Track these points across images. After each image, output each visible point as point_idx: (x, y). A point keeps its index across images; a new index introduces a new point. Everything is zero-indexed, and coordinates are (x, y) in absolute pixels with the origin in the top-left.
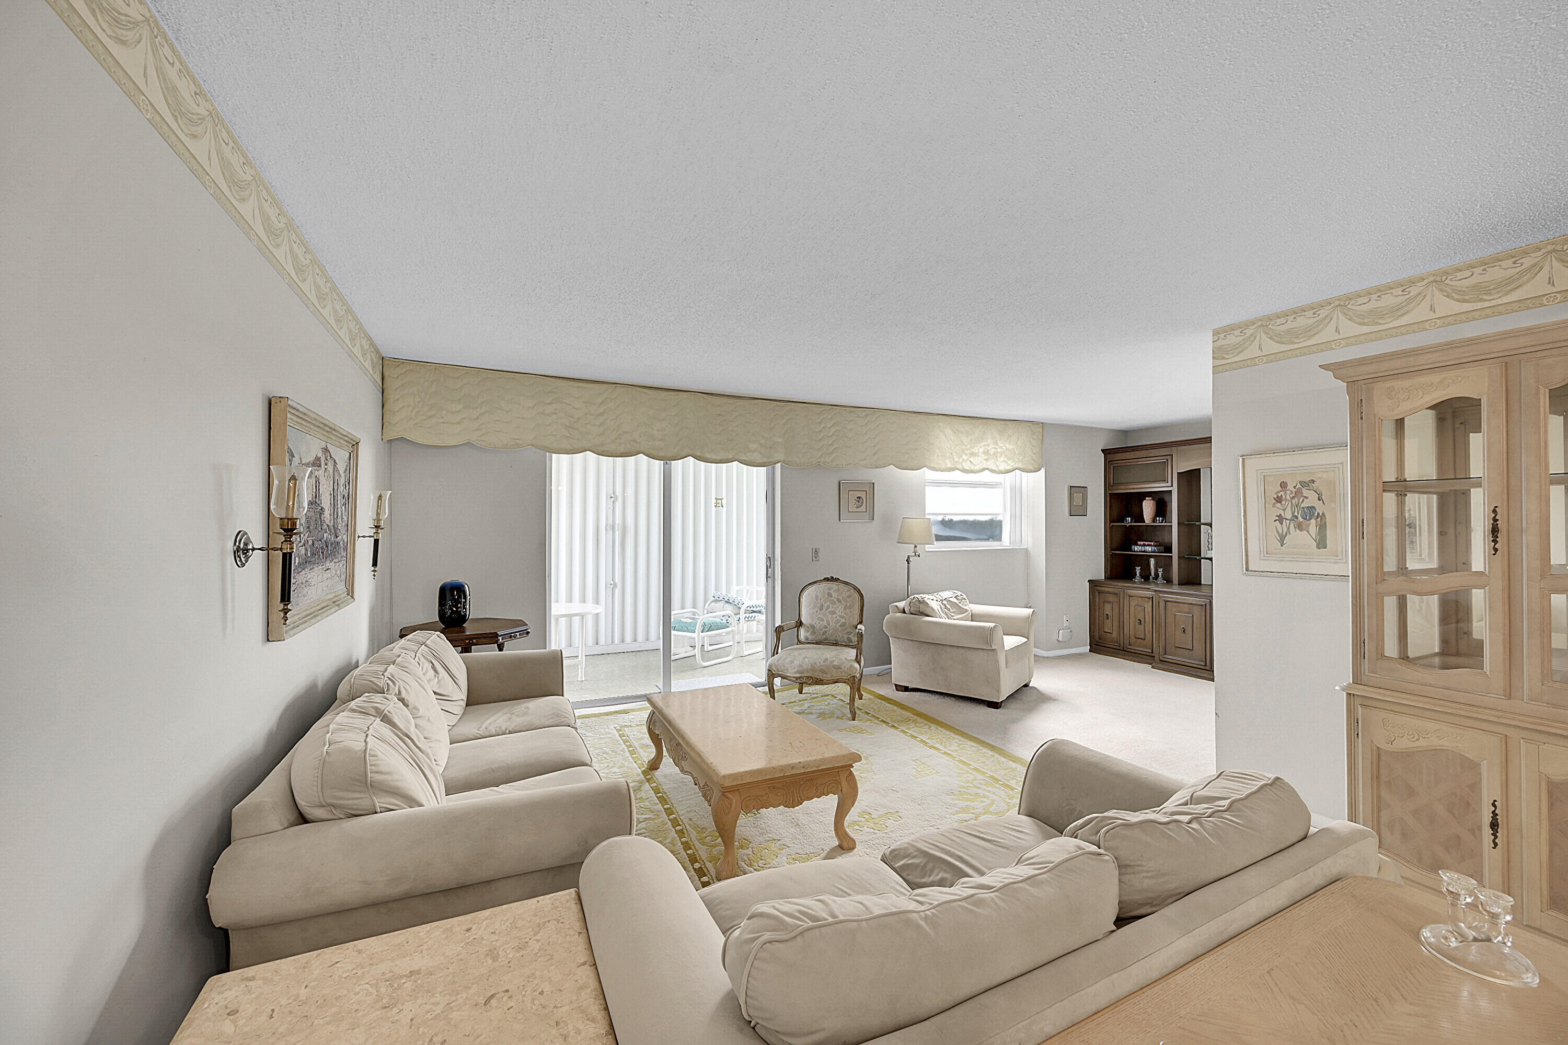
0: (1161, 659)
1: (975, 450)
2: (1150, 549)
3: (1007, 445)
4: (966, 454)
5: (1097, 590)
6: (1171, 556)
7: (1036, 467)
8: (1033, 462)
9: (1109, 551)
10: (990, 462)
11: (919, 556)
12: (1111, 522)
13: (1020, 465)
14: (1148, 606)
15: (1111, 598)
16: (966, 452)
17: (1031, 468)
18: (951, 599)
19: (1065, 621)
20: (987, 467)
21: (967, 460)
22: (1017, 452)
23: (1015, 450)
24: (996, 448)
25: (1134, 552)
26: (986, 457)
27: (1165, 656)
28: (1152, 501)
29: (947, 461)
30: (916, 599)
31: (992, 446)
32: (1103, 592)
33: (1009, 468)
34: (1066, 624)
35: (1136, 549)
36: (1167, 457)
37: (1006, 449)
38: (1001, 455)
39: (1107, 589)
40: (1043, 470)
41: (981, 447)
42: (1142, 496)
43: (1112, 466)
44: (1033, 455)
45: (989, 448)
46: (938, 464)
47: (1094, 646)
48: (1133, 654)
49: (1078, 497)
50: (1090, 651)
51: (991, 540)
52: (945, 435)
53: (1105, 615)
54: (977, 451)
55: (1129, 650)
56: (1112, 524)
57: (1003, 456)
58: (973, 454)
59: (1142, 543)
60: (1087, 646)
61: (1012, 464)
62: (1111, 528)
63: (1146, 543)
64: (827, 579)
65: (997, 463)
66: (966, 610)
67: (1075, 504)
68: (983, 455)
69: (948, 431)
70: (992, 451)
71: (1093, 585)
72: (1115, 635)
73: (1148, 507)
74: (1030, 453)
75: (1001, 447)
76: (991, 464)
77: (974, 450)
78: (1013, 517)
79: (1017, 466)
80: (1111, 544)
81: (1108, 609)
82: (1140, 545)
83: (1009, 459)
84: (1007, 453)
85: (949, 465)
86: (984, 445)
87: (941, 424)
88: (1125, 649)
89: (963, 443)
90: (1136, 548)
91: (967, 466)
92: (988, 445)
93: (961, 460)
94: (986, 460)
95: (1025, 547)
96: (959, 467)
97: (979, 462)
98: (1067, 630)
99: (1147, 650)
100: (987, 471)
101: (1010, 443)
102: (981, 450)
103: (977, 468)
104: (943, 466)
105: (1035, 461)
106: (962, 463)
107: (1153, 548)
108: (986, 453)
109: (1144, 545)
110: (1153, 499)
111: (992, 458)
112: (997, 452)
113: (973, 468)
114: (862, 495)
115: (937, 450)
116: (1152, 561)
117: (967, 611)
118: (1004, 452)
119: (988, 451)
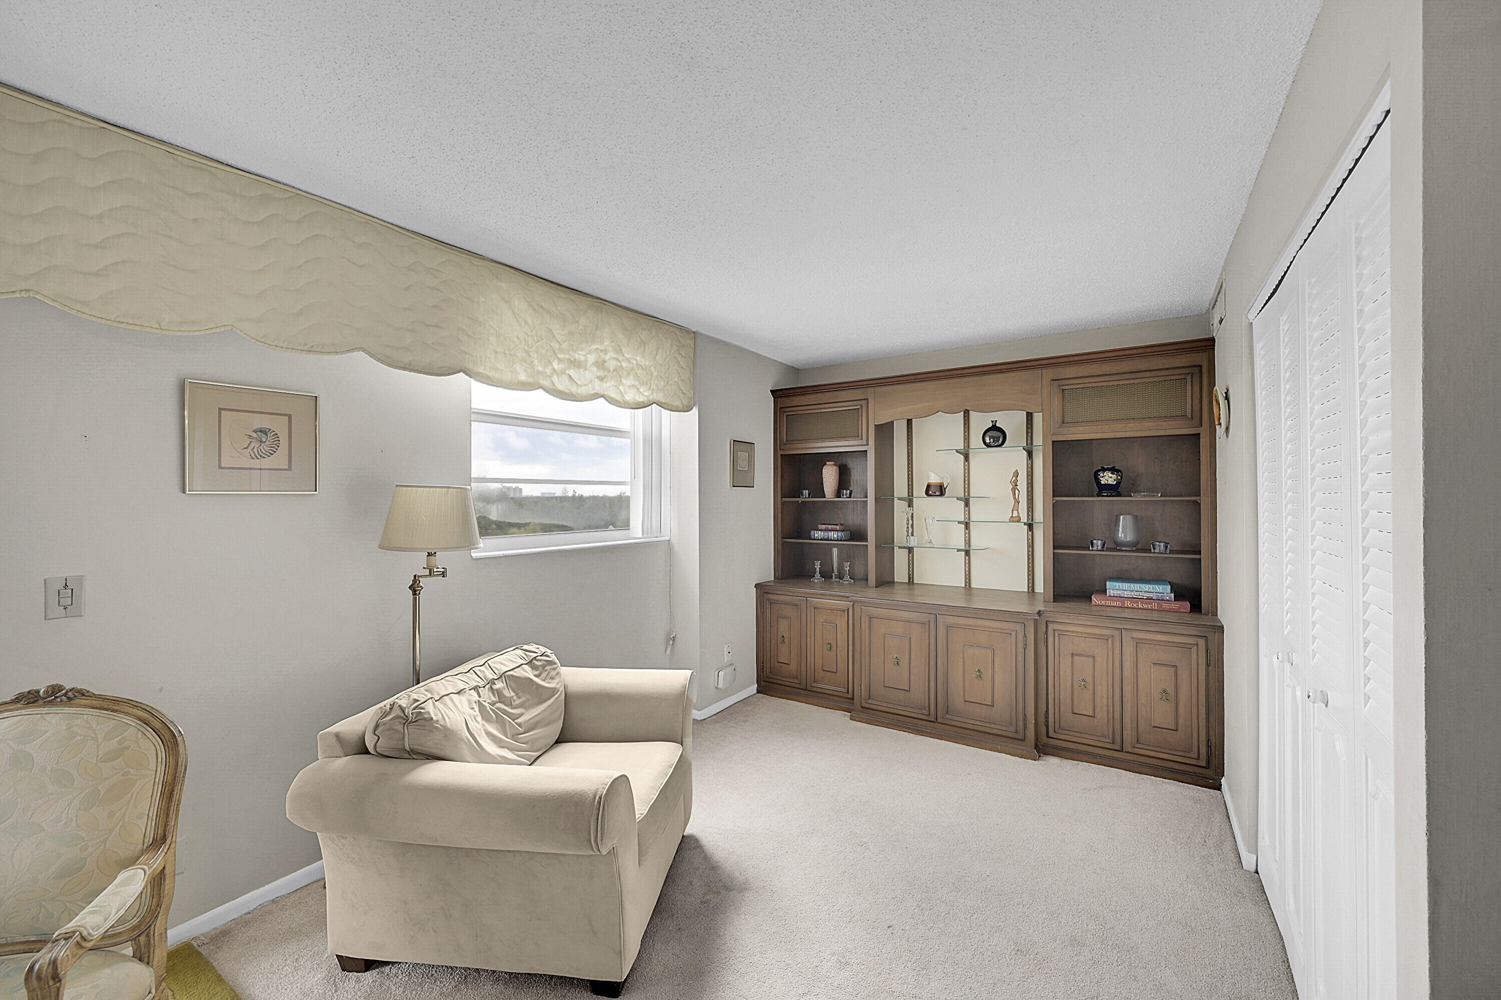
0: (864, 705)
1: (579, 356)
2: (835, 536)
3: (638, 359)
4: (559, 360)
5: (769, 600)
6: (867, 545)
7: (685, 403)
8: (680, 394)
9: (780, 538)
10: (608, 384)
11: (444, 574)
12: (782, 497)
13: (660, 397)
14: (841, 622)
15: (789, 611)
16: (561, 356)
17: (677, 403)
18: (516, 673)
19: (726, 653)
20: (602, 392)
21: (563, 373)
22: (655, 374)
23: (652, 369)
24: (618, 360)
25: (815, 539)
26: (601, 373)
27: (870, 701)
28: (835, 467)
29: (518, 367)
30: (396, 712)
31: (611, 354)
32: (777, 602)
33: (641, 399)
34: (726, 658)
35: (816, 535)
36: (859, 403)
37: (638, 364)
38: (628, 374)
39: (782, 598)
40: (695, 411)
41: (590, 353)
42: (822, 459)
43: (785, 415)
44: (680, 382)
45: (607, 357)
46: (496, 369)
47: (763, 683)
48: (820, 695)
49: (743, 456)
50: (758, 692)
51: (611, 527)
52: (513, 312)
53: (780, 636)
54: (582, 358)
55: (815, 689)
56: (784, 499)
57: (631, 377)
58: (576, 364)
59: (824, 526)
60: (753, 684)
61: (646, 394)
62: (783, 503)
63: (830, 527)
64: (30, 699)
65: (621, 388)
66: (554, 689)
67: (739, 468)
68: (594, 369)
69: (520, 304)
70: (612, 364)
71: (762, 591)
72: (793, 666)
73: (830, 475)
74: (676, 379)
75: (628, 360)
76: (608, 387)
77: (577, 356)
78: (648, 488)
79: (655, 397)
80: (782, 530)
81: (783, 626)
82: (821, 530)
83: (642, 383)
84: (639, 372)
85: (522, 377)
86: (596, 349)
87: (504, 286)
88: (808, 688)
89: (554, 336)
90: (818, 534)
91: (562, 384)
92: (605, 352)
93: (548, 371)
94: (601, 379)
95: (667, 538)
96: (546, 383)
97: (586, 380)
98: (728, 669)
99: (839, 689)
100: (602, 399)
101: (643, 354)
102: (591, 358)
103: (582, 391)
104: (507, 377)
105: (683, 393)
106: (550, 377)
107: (840, 534)
108: (601, 364)
109: (827, 530)
110: (835, 465)
111: (612, 378)
112: (621, 367)
113: (574, 390)
114: (279, 426)
115: (492, 339)
116: (835, 551)
117: (554, 691)
118: (633, 369)
119: (604, 361)
